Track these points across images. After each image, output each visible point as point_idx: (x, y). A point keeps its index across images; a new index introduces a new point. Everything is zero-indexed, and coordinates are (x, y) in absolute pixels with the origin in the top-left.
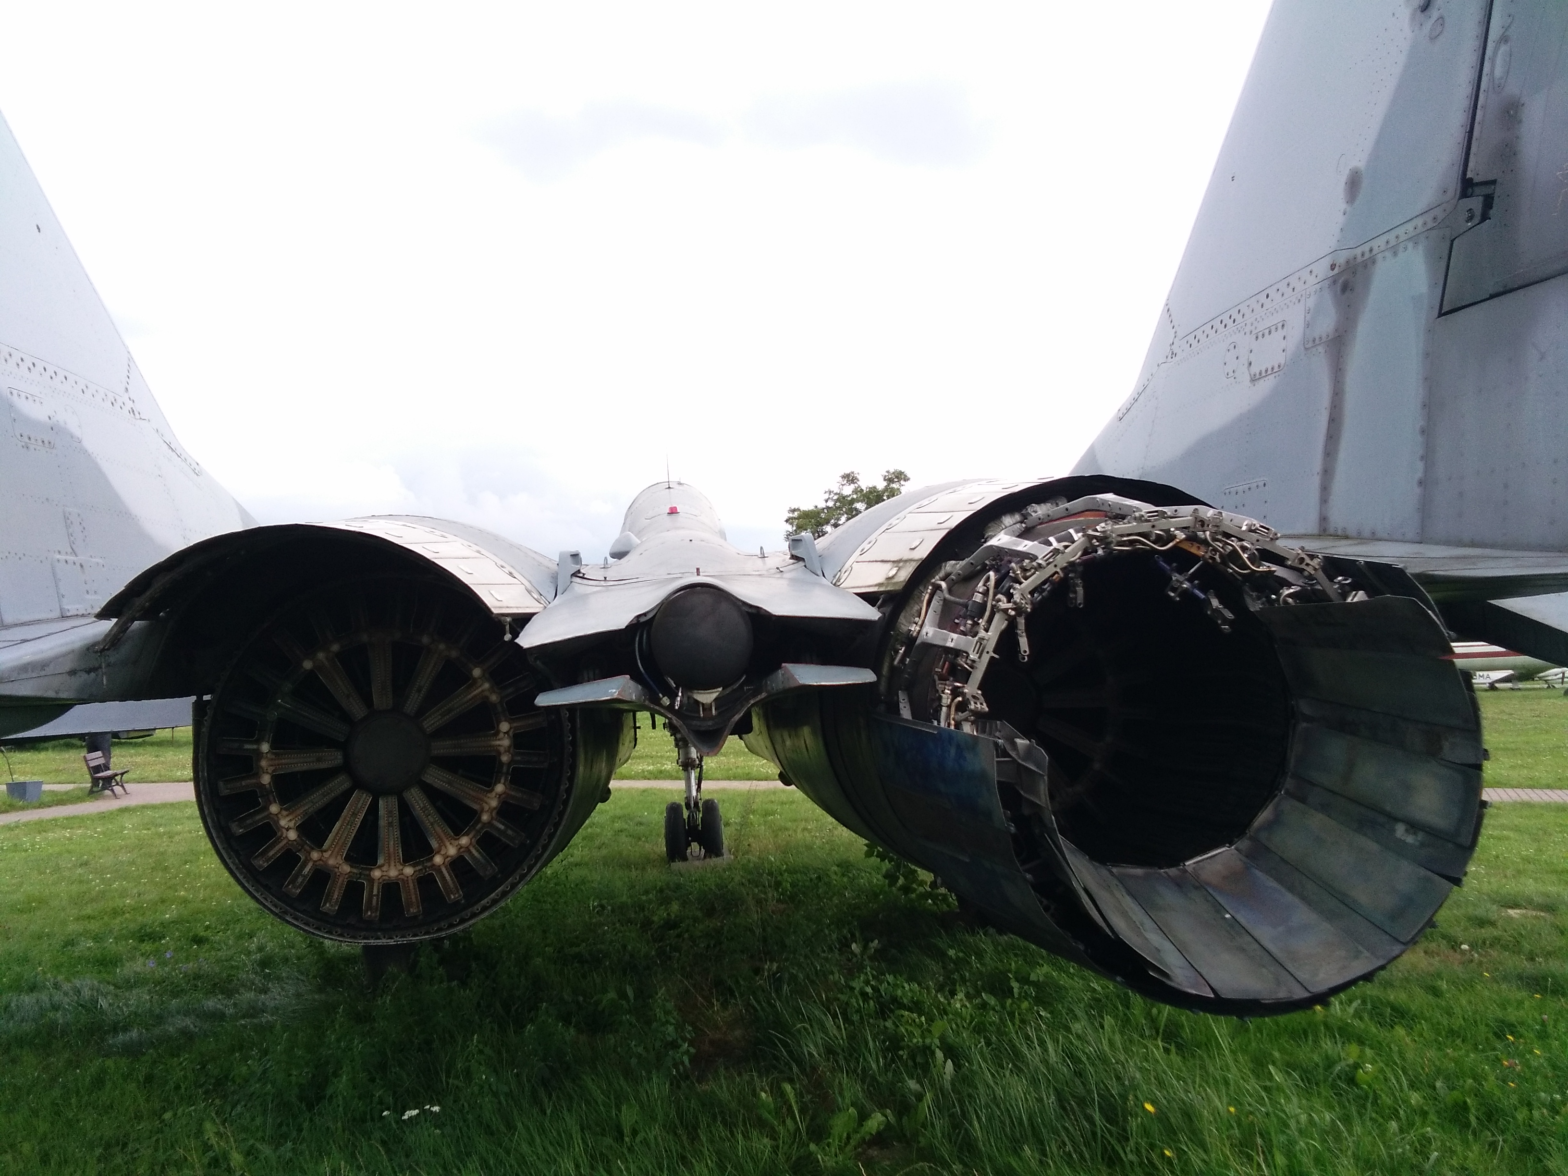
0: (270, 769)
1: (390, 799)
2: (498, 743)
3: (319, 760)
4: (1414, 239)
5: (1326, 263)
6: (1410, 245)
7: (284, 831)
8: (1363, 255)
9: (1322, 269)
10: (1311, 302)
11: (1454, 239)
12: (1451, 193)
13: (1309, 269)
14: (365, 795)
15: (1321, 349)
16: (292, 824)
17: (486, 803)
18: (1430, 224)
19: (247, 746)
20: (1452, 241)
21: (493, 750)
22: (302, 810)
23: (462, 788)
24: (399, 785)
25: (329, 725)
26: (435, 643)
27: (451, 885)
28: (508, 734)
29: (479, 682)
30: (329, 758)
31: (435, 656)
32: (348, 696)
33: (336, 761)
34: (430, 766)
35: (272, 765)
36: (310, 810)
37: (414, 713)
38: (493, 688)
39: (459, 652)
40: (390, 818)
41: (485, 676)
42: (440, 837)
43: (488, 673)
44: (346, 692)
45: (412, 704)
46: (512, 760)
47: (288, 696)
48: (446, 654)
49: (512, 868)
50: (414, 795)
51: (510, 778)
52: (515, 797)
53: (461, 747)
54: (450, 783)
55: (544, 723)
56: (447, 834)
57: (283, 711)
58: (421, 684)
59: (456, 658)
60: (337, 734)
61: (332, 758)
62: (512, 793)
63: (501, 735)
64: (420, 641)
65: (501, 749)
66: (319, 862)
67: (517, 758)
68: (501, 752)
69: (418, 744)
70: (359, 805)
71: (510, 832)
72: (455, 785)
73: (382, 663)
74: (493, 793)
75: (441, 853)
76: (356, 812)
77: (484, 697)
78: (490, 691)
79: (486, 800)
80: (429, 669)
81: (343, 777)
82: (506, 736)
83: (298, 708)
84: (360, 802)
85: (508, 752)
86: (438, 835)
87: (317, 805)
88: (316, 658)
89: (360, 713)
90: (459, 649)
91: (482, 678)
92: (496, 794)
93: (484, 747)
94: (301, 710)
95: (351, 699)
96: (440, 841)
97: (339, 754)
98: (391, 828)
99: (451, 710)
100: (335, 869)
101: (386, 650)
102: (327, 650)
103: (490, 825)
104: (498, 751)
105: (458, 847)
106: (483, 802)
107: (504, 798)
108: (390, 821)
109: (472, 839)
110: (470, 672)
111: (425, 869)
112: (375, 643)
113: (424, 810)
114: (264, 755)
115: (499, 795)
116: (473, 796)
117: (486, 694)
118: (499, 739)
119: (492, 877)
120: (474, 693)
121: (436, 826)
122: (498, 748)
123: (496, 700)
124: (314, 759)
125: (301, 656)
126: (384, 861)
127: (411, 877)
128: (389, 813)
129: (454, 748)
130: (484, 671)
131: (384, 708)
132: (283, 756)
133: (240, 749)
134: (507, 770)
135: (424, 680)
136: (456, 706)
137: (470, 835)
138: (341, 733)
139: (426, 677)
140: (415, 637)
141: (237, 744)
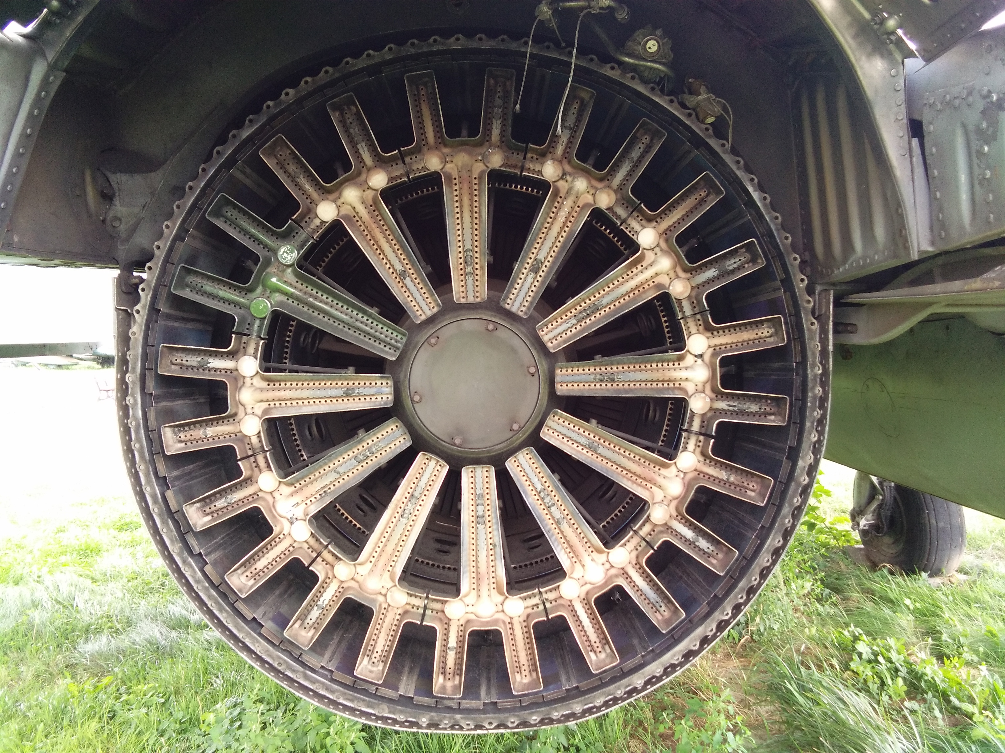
0: (260, 408)
1: (479, 470)
2: (683, 374)
3: (348, 394)
7: (286, 524)
14: (433, 463)
16: (299, 512)
17: (660, 487)
19: (215, 363)
21: (675, 388)
22: (318, 485)
23: (615, 457)
24: (501, 446)
25: (367, 328)
26: (569, 178)
27: (593, 636)
28: (707, 357)
29: (650, 256)
30: (367, 391)
31: (568, 203)
32: (403, 275)
33: (379, 398)
34: (556, 414)
35: (262, 401)
36: (333, 488)
37: (526, 313)
38: (679, 270)
39: (613, 197)
40: (480, 508)
41: (663, 245)
42: (571, 547)
43: (667, 241)
44: (399, 267)
45: (522, 294)
46: (711, 409)
47: (289, 270)
48: (589, 199)
49: (704, 608)
50: (525, 466)
51: (707, 443)
52: (715, 478)
53: (613, 380)
54: (591, 448)
55: (772, 339)
56: (589, 541)
57: (284, 298)
58: (541, 257)
59: (610, 209)
60: (382, 346)
61: (373, 391)
62: (711, 471)
63: (689, 360)
64: (540, 173)
65: (690, 387)
66: (353, 584)
67: (722, 405)
68: (690, 393)
69: (533, 370)
70: (424, 480)
71: (703, 544)
72: (601, 450)
73: (467, 215)
74: (673, 468)
75: (576, 575)
76: (416, 494)
77: (659, 286)
78: (672, 275)
79: (660, 480)
80: (556, 229)
81: (394, 427)
82: (699, 361)
83: (311, 296)
84: (427, 475)
85: (703, 392)
86: (568, 542)
87: (345, 477)
88: (342, 200)
89: (426, 308)
90: (615, 192)
91: (657, 250)
92: (679, 471)
93: (658, 381)
94: (316, 298)
95: (408, 281)
96: (574, 552)
97: (385, 383)
98: (481, 527)
99: (596, 309)
100: (381, 599)
101: (476, 187)
102: (365, 186)
103: (667, 528)
104: (685, 391)
105: (607, 566)
106: (655, 484)
107: (695, 479)
108: (480, 513)
109: (635, 553)
110: (634, 238)
111: (548, 605)
112: (455, 174)
113: (542, 494)
114: (248, 381)
115: (685, 473)
116: (634, 473)
117: (664, 280)
118: (686, 368)
119: (667, 622)
120: (642, 277)
121: (565, 526)
122: (684, 384)
123: (682, 293)
124: (340, 392)
125: (315, 195)
126: (475, 586)
127: (521, 619)
128: (478, 498)
129: (601, 381)
130: (665, 232)
131: (471, 299)
132: (283, 384)
133: (202, 367)
134: (702, 427)
135: (546, 249)
136: (605, 301)
137: (631, 545)
138: (387, 344)
139: (548, 244)
140: (531, 166)
141: (199, 359)
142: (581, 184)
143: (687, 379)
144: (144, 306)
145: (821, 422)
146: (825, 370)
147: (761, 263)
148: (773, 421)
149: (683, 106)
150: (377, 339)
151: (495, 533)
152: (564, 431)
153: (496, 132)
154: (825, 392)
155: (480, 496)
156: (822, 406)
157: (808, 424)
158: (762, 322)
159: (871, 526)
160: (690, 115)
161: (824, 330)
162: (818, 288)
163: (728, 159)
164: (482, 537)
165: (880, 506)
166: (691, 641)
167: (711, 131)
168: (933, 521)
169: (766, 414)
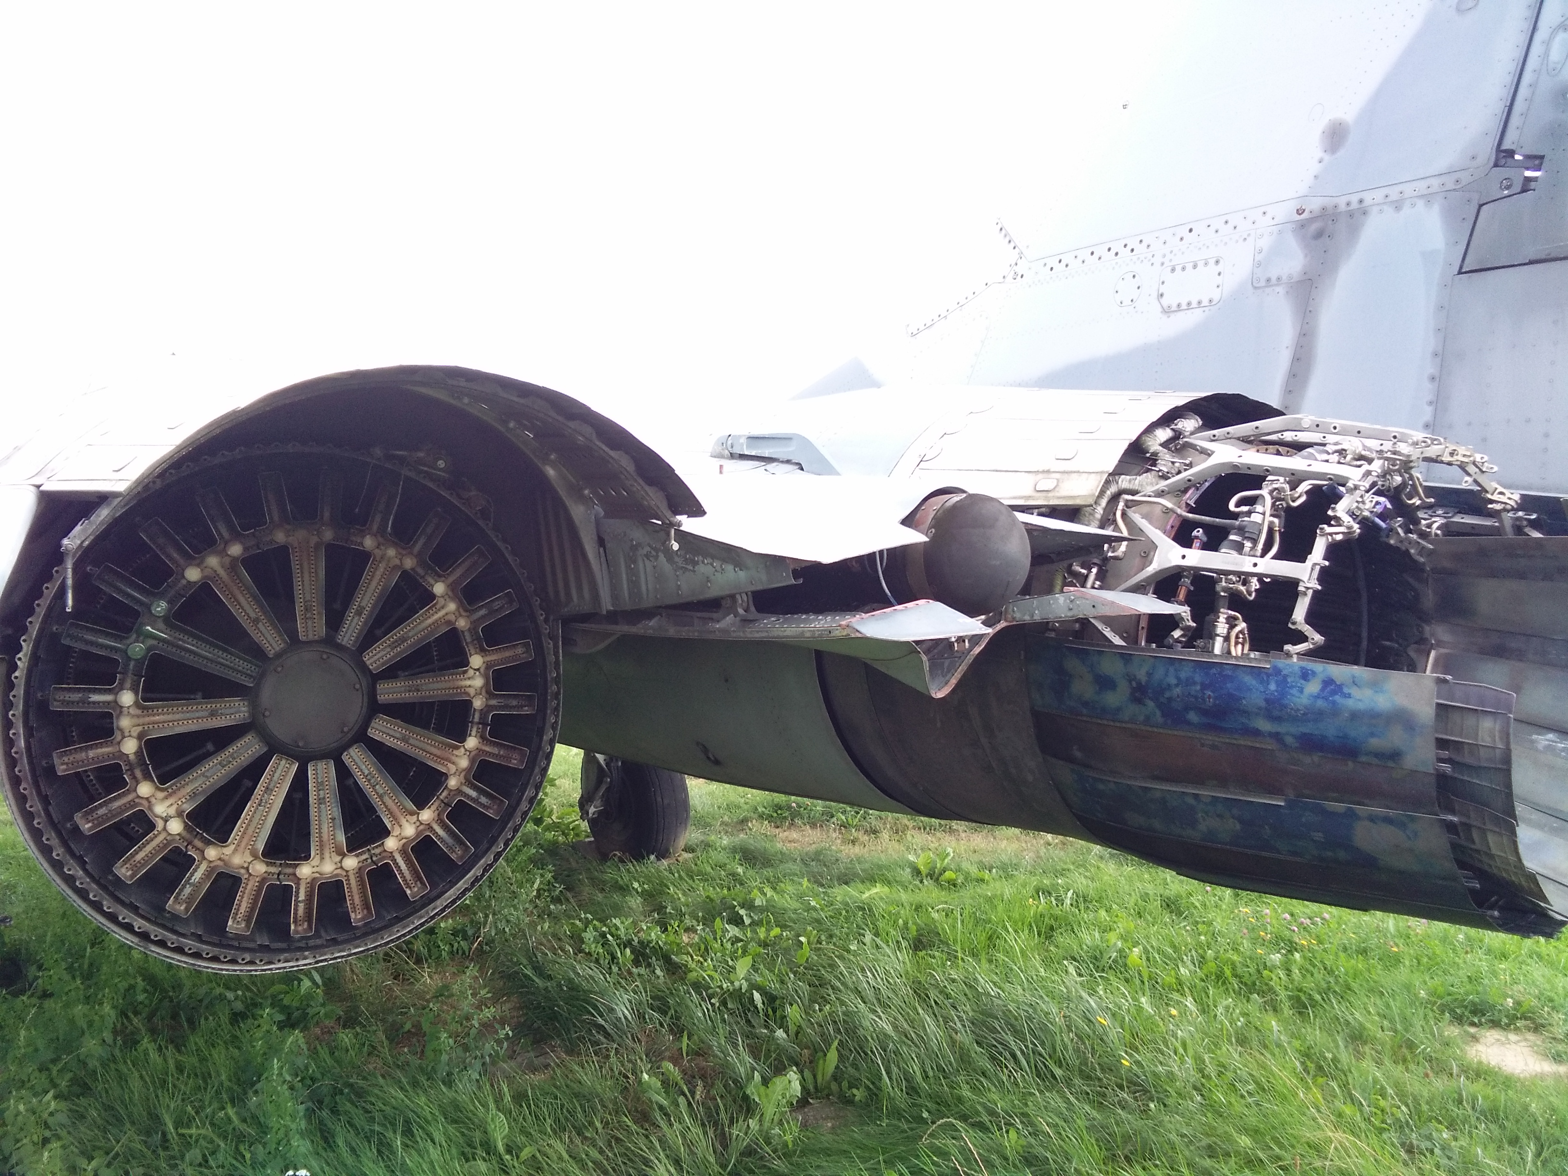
0: (136, 731)
1: (319, 764)
2: (468, 683)
3: (213, 714)
4: (1428, 198)
5: (1293, 206)
6: (1420, 203)
7: (162, 821)
8: (1348, 204)
9: (1285, 212)
10: (1265, 243)
11: (1484, 204)
12: (1480, 161)
13: (1263, 209)
14: (283, 762)
15: (1281, 290)
16: (172, 811)
17: (453, 763)
18: (1450, 185)
19: (96, 698)
20: (1481, 206)
21: (461, 693)
22: (188, 789)
23: (421, 745)
24: (335, 745)
25: (228, 663)
26: (382, 547)
27: (408, 876)
28: (482, 670)
29: (441, 601)
30: (228, 711)
31: (382, 566)
32: (256, 621)
33: (237, 716)
34: (378, 717)
35: (139, 725)
36: (200, 789)
37: (353, 646)
38: (461, 610)
39: (415, 561)
40: (321, 792)
41: (450, 593)
42: (391, 813)
43: (453, 590)
44: (253, 615)
45: (350, 632)
46: (487, 706)
47: (160, 620)
48: (397, 562)
49: (485, 845)
50: (355, 757)
51: (484, 729)
52: (490, 753)
53: (418, 690)
54: (404, 739)
55: (524, 655)
56: (404, 807)
57: (155, 642)
58: (363, 604)
59: (413, 569)
60: (239, 675)
61: (232, 711)
62: (487, 749)
63: (471, 672)
64: (361, 544)
65: (472, 692)
66: (219, 863)
67: (493, 702)
68: (472, 695)
69: (358, 686)
70: (277, 775)
71: (483, 800)
72: (411, 741)
73: (306, 575)
74: (462, 750)
75: (395, 834)
76: (271, 787)
77: (449, 622)
78: (457, 613)
79: (454, 758)
80: (374, 584)
81: (250, 737)
82: (478, 673)
83: (180, 640)
84: (279, 772)
85: (481, 694)
86: (389, 810)
87: (211, 780)
88: (205, 565)
89: (274, 645)
90: (416, 556)
91: (446, 597)
92: (466, 750)
93: (449, 688)
94: (184, 642)
95: (260, 625)
96: (393, 817)
97: (241, 704)
98: (323, 806)
99: (403, 640)
100: (243, 871)
101: (312, 554)
102: (223, 553)
103: (459, 791)
104: (468, 694)
105: (418, 824)
106: (450, 762)
107: (476, 755)
108: (321, 796)
109: (437, 812)
110: (430, 589)
111: (374, 859)
112: (296, 544)
113: (369, 777)
114: (125, 710)
115: (470, 752)
116: (435, 755)
117: (452, 618)
118: (469, 678)
119: (461, 857)
120: (436, 617)
121: (386, 799)
122: (467, 690)
123: (465, 626)
124: (206, 714)
125: (182, 562)
126: (318, 852)
127: (355, 872)
128: (320, 786)
129: (410, 691)
130: (451, 584)
131: (311, 637)
132: (155, 710)
133: (85, 702)
134: (480, 718)
135: (367, 598)
136: (410, 634)
137: (434, 808)
138: (242, 673)
139: (368, 594)
140: (354, 539)
141: (80, 695)
142: (391, 552)
143: (470, 686)
144: (25, 655)
145: (556, 709)
146: (558, 674)
147: (516, 606)
148: (526, 711)
149: (460, 497)
150: (234, 670)
151: (335, 809)
152: (384, 729)
153: (327, 515)
154: (559, 689)
155: (322, 783)
156: (557, 698)
157: (549, 712)
158: (517, 645)
159: (600, 813)
160: (464, 504)
161: (556, 647)
162: (552, 618)
163: (491, 534)
164: (323, 814)
165: (608, 790)
166: (476, 870)
167: (479, 515)
168: (659, 799)
169: (522, 706)
